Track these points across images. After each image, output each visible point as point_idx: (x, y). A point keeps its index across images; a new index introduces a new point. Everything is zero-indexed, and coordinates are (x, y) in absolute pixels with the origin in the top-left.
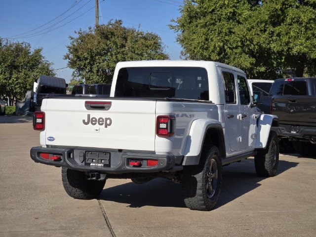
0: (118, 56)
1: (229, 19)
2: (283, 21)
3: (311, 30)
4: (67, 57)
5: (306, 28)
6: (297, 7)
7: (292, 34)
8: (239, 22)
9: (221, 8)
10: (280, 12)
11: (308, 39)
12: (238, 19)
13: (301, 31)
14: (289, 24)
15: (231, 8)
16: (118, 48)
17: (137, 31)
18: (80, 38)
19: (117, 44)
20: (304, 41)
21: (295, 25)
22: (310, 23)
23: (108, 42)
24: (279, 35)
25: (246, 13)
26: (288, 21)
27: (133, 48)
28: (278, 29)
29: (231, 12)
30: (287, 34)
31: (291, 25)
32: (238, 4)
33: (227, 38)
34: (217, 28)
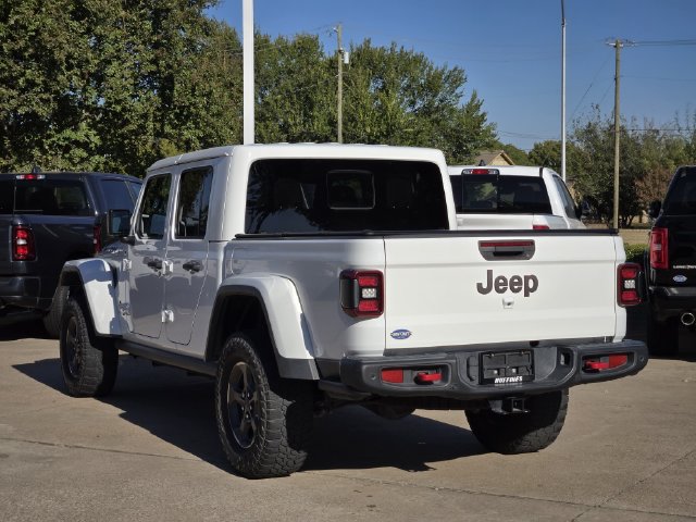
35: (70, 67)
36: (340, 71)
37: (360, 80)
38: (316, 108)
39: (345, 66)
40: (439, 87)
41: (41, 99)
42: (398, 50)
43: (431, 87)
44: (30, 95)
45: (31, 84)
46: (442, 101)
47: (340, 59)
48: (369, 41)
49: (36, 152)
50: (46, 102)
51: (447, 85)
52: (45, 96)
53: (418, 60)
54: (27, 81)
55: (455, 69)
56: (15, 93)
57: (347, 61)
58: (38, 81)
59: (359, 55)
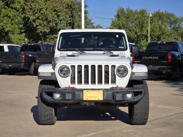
35: (53, 22)
36: (149, 18)
37: (156, 20)
38: (144, 28)
39: (151, 17)
40: (178, 22)
41: (47, 29)
42: (167, 12)
43: (175, 22)
44: (45, 28)
45: (45, 25)
46: (178, 25)
47: (149, 15)
48: (159, 10)
49: (48, 40)
51: (179, 21)
52: (47, 28)
53: (172, 15)
54: (44, 25)
55: (182, 17)
56: (41, 27)
57: (151, 16)
58: (46, 25)
59: (156, 14)
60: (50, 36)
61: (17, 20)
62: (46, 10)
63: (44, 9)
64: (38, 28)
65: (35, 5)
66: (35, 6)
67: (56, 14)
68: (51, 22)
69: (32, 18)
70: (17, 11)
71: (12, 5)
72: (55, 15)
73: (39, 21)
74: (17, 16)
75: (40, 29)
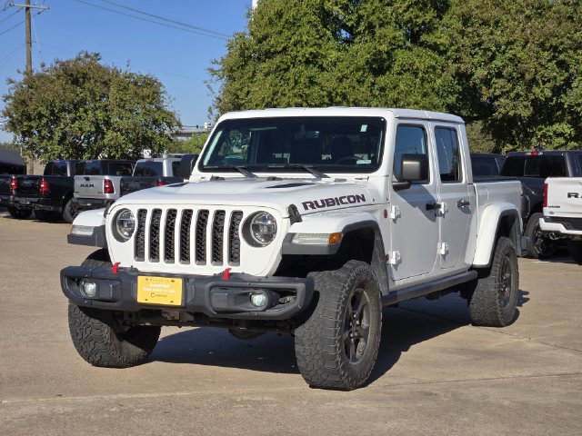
0: (98, 112)
1: (307, 62)
2: (389, 68)
3: (429, 82)
4: (7, 114)
5: (423, 80)
6: (410, 49)
7: (402, 87)
8: (322, 68)
9: (295, 45)
10: (385, 56)
11: (425, 95)
12: (320, 63)
13: (415, 84)
14: (398, 74)
15: (311, 47)
16: (96, 101)
17: (124, 71)
18: (26, 82)
19: (94, 94)
20: (419, 98)
21: (407, 75)
22: (427, 72)
23: (79, 90)
24: (382, 89)
25: (334, 55)
26: (396, 68)
27: (122, 100)
28: (382, 80)
29: (311, 53)
30: (395, 88)
31: (400, 74)
32: (320, 41)
33: (307, 91)
34: (292, 76)
35: (544, 83)
41: (524, 105)
44: (517, 103)
45: (518, 96)
49: (534, 140)
50: (526, 107)
52: (525, 103)
54: (515, 93)
56: (508, 101)
58: (522, 93)
60: (541, 129)
61: (439, 81)
62: (524, 47)
63: (517, 43)
64: (496, 103)
65: (492, 33)
66: (491, 37)
67: (554, 57)
68: (538, 85)
69: (480, 73)
70: (441, 53)
71: (423, 38)
72: (550, 61)
73: (501, 82)
74: (439, 71)
75: (504, 107)
